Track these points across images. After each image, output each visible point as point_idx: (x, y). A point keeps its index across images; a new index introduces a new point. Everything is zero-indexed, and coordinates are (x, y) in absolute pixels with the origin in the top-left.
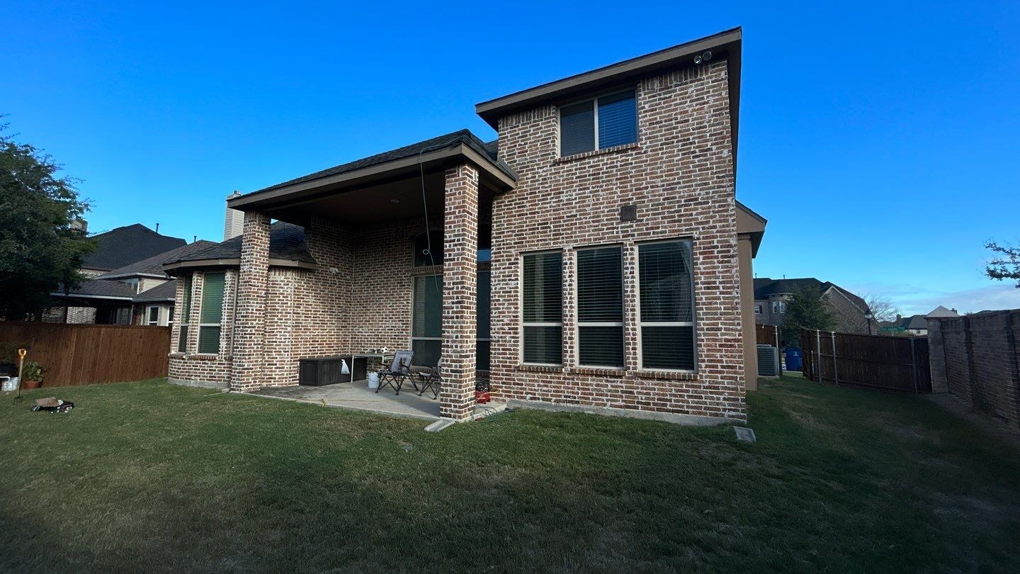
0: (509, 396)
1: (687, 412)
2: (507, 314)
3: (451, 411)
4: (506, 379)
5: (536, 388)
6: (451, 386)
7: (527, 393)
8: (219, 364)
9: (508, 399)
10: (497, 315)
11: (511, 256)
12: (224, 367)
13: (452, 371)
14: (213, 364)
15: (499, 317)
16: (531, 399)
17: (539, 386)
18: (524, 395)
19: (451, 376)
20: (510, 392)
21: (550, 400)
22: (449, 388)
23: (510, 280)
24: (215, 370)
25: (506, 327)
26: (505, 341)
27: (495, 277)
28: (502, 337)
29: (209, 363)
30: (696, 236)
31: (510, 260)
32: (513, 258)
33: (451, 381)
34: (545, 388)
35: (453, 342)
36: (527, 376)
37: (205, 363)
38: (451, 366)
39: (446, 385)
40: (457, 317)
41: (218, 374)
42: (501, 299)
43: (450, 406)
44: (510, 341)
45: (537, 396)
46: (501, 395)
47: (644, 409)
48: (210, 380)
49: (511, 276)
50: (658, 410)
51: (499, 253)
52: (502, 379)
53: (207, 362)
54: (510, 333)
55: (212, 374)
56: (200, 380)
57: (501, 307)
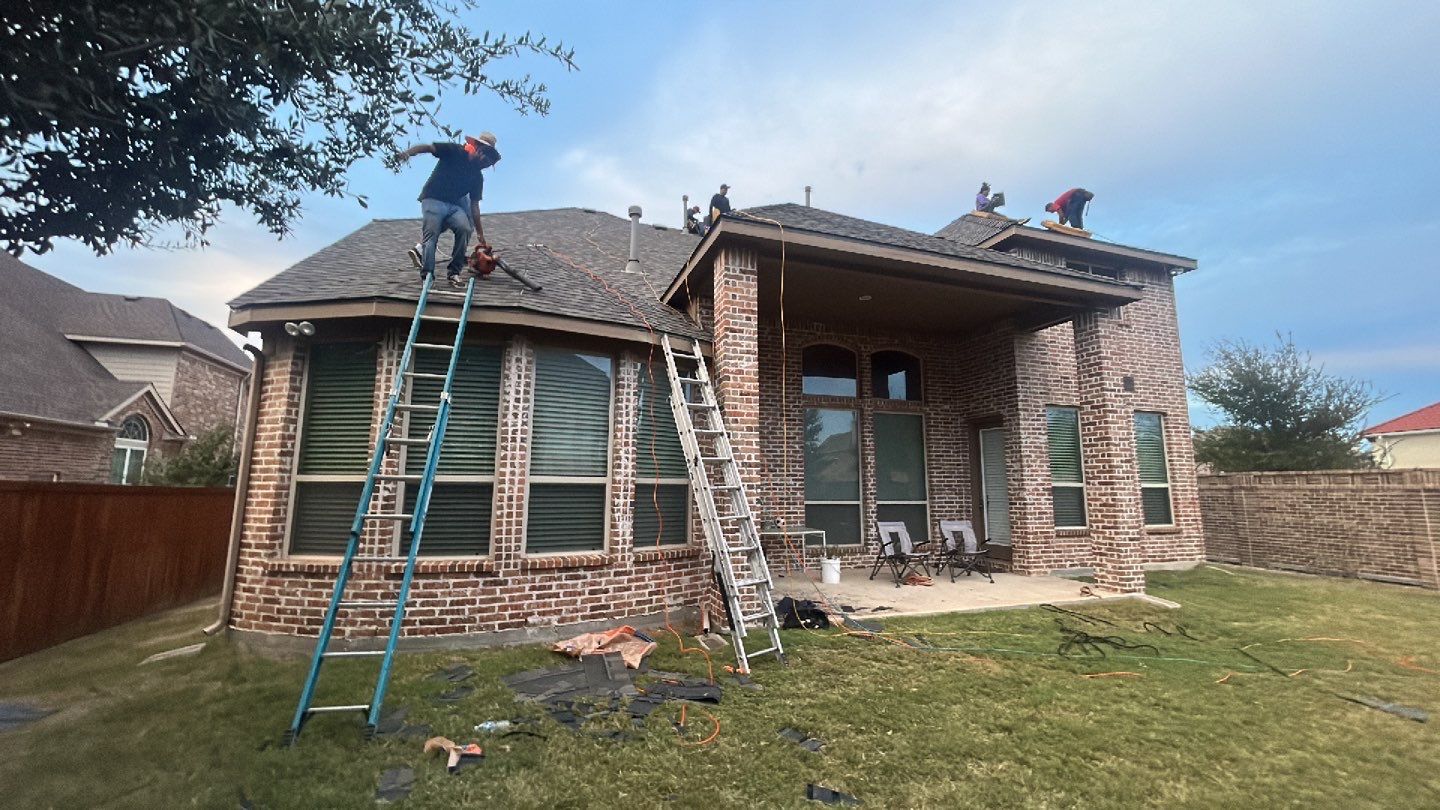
0: (1050, 567)
1: (1176, 560)
2: (1040, 473)
3: (1136, 585)
4: (1045, 547)
5: (1073, 554)
6: (1131, 556)
7: (1066, 561)
8: (616, 574)
9: (1049, 570)
10: (1030, 473)
11: (1039, 407)
12: (629, 581)
13: (1131, 539)
14: (601, 575)
15: (1032, 475)
16: (1071, 566)
17: (1076, 551)
18: (1063, 563)
19: (1129, 545)
20: (1050, 561)
21: (1085, 565)
22: (1129, 559)
23: (1040, 434)
24: (606, 591)
25: (1040, 488)
26: (1040, 504)
27: (1024, 429)
28: (1037, 499)
29: (589, 574)
30: (1169, 413)
31: (1038, 411)
32: (1041, 410)
33: (1132, 551)
34: (1081, 553)
35: (1127, 506)
36: (1064, 541)
37: (577, 578)
38: (1127, 533)
39: (1126, 557)
40: (1128, 478)
41: (615, 598)
42: (1033, 455)
43: (1133, 579)
44: (1045, 504)
45: (1076, 562)
46: (1042, 567)
47: (1153, 561)
48: (593, 617)
49: (1039, 429)
50: (1162, 561)
51: (1026, 401)
52: (1041, 548)
53: (581, 573)
54: (1044, 495)
55: (599, 600)
56: (561, 621)
57: (1034, 464)
